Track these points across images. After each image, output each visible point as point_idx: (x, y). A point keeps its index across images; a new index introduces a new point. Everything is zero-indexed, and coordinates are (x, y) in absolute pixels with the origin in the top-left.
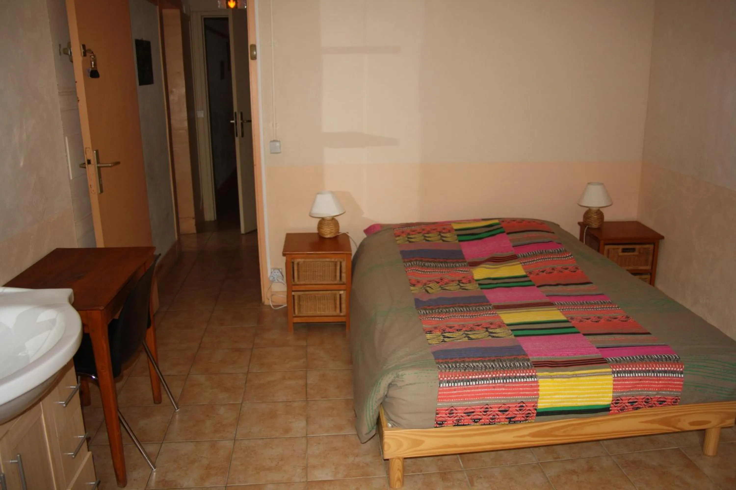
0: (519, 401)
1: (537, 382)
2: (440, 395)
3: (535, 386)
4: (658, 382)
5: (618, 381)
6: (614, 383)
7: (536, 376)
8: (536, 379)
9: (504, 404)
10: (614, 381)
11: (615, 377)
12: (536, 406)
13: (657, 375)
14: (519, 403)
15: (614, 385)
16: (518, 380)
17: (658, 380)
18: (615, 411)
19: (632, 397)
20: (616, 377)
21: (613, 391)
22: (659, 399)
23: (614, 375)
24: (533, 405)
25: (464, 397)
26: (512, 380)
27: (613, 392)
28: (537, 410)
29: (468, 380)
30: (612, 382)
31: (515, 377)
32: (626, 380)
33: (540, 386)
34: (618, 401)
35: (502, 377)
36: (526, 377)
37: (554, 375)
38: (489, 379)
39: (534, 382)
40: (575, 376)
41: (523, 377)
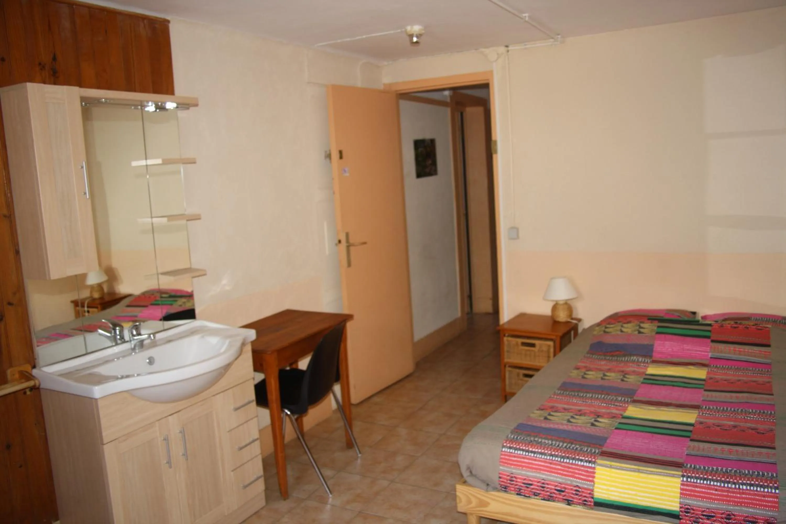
0: (575, 484)
1: (594, 468)
2: (502, 458)
3: (591, 472)
4: (740, 496)
5: (687, 485)
6: (682, 487)
7: (594, 463)
8: (593, 466)
9: (560, 483)
10: (682, 485)
11: (683, 481)
12: (593, 495)
13: (739, 486)
14: (575, 487)
15: (682, 489)
16: (575, 462)
17: (740, 493)
18: (687, 522)
19: (707, 509)
20: (685, 482)
21: (680, 496)
22: (746, 519)
23: (683, 479)
24: (589, 492)
25: (523, 466)
26: (569, 461)
27: (681, 498)
28: (594, 499)
29: (528, 451)
30: (680, 486)
31: (573, 459)
32: (697, 487)
33: (596, 473)
34: (688, 510)
35: (560, 455)
36: (584, 461)
37: (614, 465)
38: (547, 454)
39: (591, 468)
40: (637, 470)
41: (582, 460)
